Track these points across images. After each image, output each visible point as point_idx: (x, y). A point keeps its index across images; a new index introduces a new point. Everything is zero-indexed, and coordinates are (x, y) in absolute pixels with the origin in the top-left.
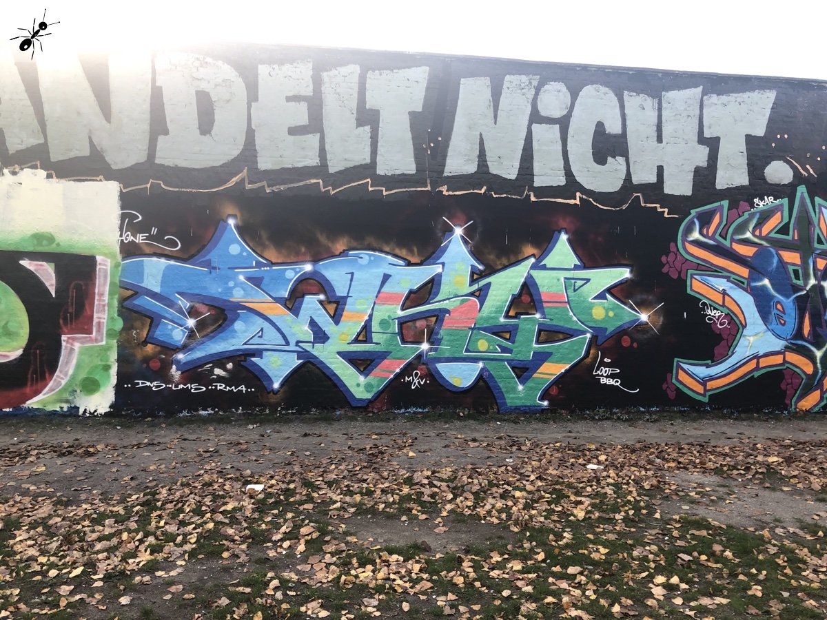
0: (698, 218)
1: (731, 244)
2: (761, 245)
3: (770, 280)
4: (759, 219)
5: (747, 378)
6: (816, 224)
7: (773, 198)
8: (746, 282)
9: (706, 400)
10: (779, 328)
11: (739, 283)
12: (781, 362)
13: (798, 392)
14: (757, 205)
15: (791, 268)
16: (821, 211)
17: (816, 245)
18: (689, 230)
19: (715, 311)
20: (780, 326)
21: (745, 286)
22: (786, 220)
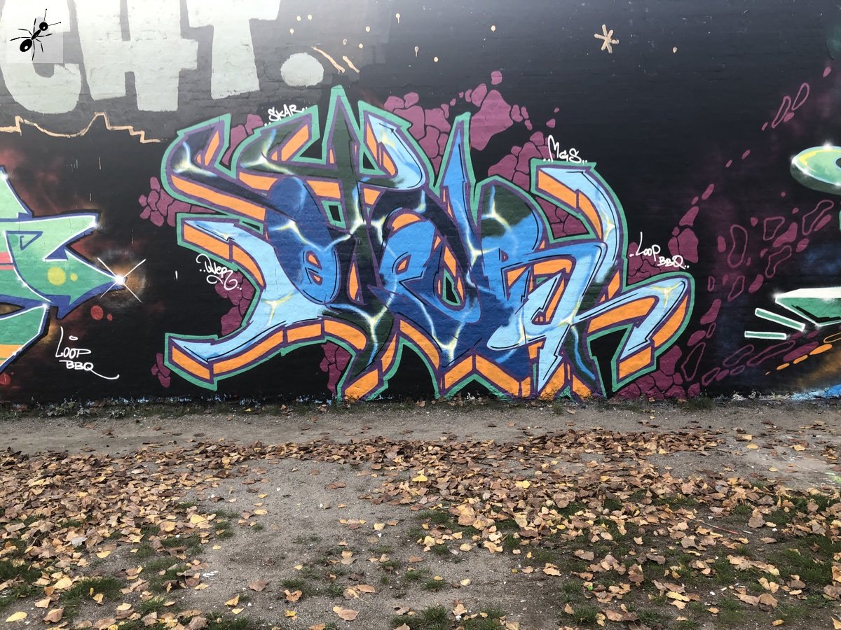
0: (188, 142)
1: (238, 175)
2: (281, 173)
3: (297, 222)
4: (277, 137)
5: (270, 357)
6: (361, 139)
7: (295, 106)
8: (261, 226)
9: (214, 387)
10: (313, 289)
11: (251, 229)
12: (318, 333)
13: (346, 374)
14: (273, 117)
15: (326, 205)
16: (367, 121)
17: (362, 170)
18: (176, 159)
19: (219, 267)
20: (315, 285)
21: (261, 232)
22: (316, 136)
